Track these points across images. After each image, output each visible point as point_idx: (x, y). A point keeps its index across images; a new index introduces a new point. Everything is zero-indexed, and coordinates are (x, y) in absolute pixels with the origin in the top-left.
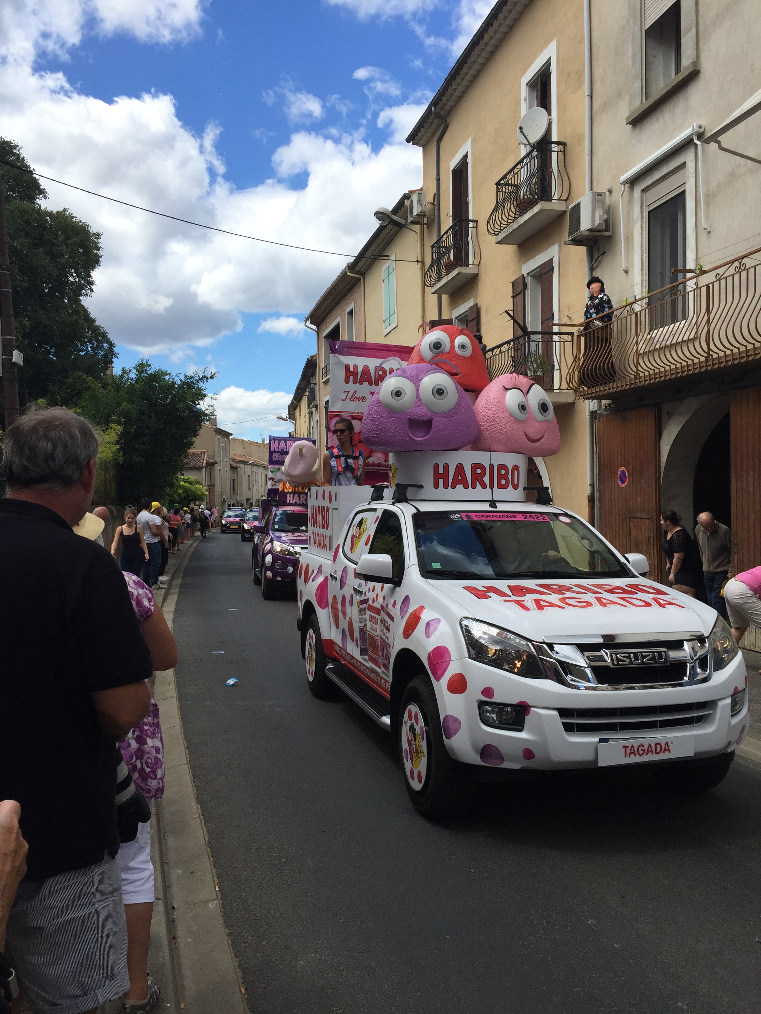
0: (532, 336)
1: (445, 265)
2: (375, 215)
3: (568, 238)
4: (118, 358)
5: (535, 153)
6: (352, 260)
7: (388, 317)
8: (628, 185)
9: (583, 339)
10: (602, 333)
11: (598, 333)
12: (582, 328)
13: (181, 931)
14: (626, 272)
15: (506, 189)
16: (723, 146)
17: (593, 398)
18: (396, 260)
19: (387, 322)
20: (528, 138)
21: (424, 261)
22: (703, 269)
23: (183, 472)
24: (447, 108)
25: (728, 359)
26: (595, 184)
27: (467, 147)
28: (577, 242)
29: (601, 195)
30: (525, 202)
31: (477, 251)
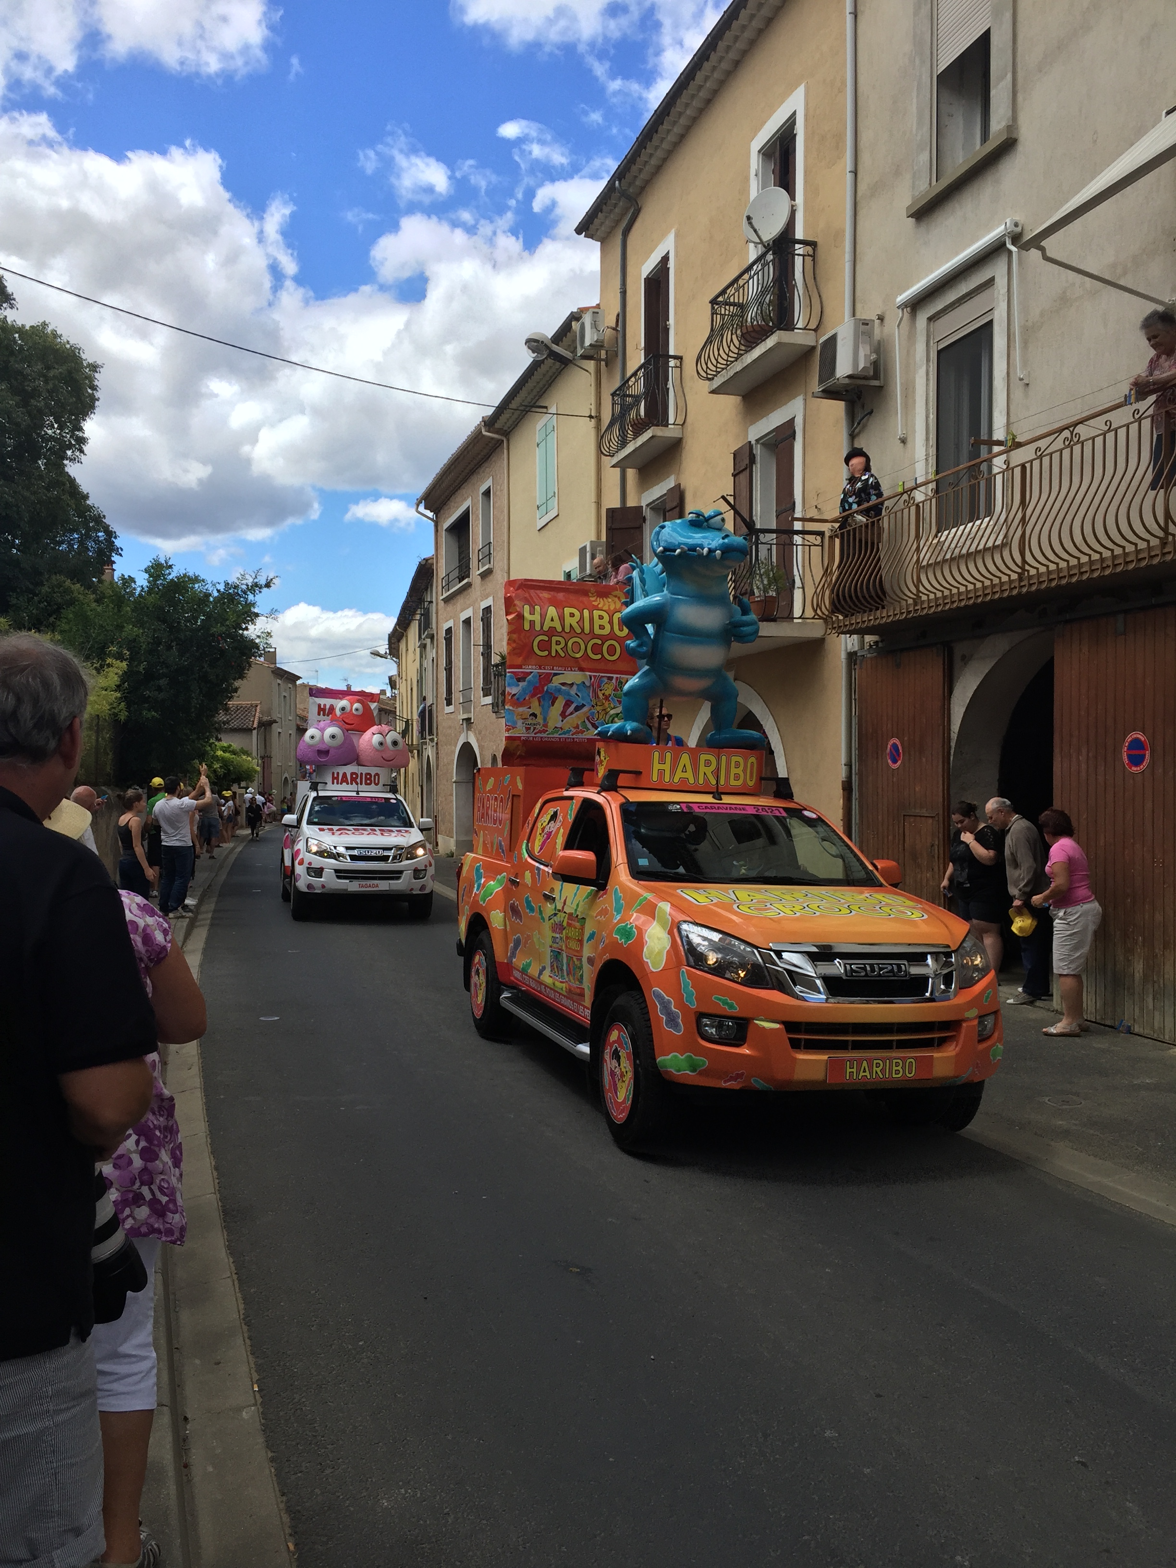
0: (761, 536)
1: (633, 423)
2: (526, 344)
3: (817, 388)
4: (121, 555)
5: (770, 257)
6: (490, 411)
7: (545, 501)
8: (908, 309)
9: (837, 541)
10: (867, 533)
11: (861, 533)
12: (837, 525)
13: (196, 1456)
14: (903, 441)
15: (725, 309)
16: (1049, 254)
17: (851, 633)
18: (557, 414)
19: (543, 508)
20: (760, 233)
21: (600, 416)
22: (1016, 440)
23: (219, 736)
24: (638, 183)
25: (1051, 577)
26: (859, 306)
27: (668, 245)
28: (830, 393)
29: (867, 324)
30: (754, 331)
31: (681, 404)
